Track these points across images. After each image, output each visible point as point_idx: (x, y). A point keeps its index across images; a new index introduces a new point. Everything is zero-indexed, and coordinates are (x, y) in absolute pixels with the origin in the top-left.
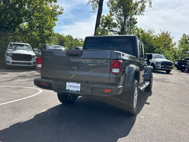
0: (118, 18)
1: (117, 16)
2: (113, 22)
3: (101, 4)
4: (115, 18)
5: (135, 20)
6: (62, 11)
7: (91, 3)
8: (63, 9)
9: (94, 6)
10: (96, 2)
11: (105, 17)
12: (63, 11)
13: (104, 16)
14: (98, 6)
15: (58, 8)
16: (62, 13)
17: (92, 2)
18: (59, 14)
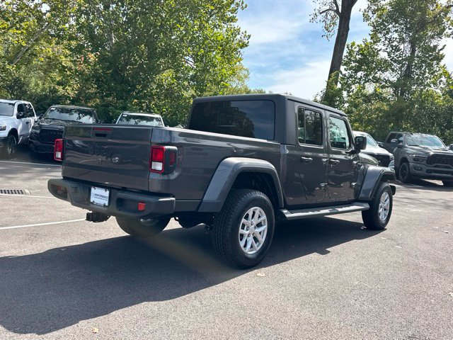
0: (392, 46)
1: (387, 42)
2: (379, 57)
3: (345, 17)
4: (384, 48)
5: (439, 51)
6: (246, 41)
7: (320, 17)
8: (249, 36)
9: (328, 22)
10: (333, 13)
11: (358, 46)
12: (249, 40)
13: (353, 44)
14: (338, 22)
15: (239, 34)
16: (246, 46)
17: (324, 14)
18: (241, 47)
